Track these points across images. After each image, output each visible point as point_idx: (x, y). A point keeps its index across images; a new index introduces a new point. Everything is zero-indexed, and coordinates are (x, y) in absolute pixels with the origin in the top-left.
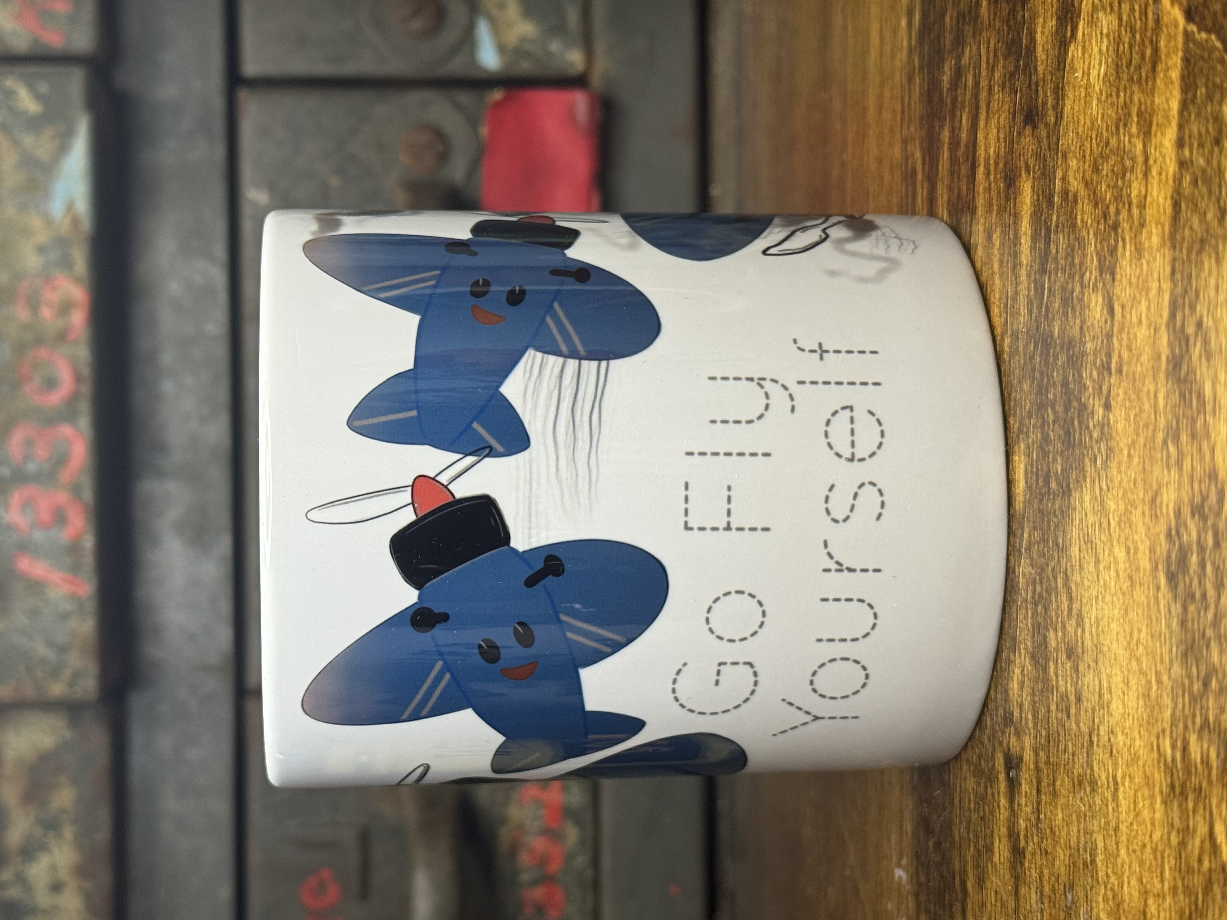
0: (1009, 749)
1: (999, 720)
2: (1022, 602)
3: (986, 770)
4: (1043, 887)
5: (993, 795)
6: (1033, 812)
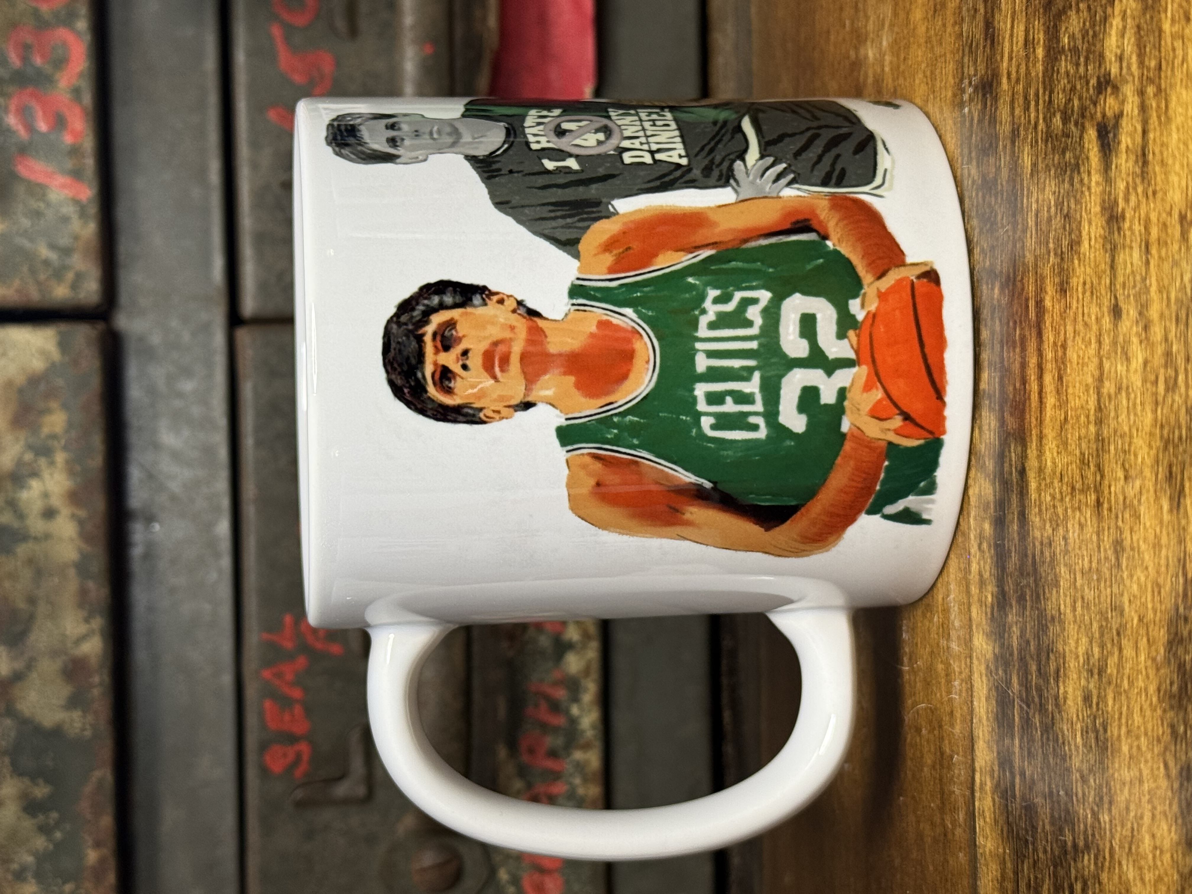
0: (1104, 115)
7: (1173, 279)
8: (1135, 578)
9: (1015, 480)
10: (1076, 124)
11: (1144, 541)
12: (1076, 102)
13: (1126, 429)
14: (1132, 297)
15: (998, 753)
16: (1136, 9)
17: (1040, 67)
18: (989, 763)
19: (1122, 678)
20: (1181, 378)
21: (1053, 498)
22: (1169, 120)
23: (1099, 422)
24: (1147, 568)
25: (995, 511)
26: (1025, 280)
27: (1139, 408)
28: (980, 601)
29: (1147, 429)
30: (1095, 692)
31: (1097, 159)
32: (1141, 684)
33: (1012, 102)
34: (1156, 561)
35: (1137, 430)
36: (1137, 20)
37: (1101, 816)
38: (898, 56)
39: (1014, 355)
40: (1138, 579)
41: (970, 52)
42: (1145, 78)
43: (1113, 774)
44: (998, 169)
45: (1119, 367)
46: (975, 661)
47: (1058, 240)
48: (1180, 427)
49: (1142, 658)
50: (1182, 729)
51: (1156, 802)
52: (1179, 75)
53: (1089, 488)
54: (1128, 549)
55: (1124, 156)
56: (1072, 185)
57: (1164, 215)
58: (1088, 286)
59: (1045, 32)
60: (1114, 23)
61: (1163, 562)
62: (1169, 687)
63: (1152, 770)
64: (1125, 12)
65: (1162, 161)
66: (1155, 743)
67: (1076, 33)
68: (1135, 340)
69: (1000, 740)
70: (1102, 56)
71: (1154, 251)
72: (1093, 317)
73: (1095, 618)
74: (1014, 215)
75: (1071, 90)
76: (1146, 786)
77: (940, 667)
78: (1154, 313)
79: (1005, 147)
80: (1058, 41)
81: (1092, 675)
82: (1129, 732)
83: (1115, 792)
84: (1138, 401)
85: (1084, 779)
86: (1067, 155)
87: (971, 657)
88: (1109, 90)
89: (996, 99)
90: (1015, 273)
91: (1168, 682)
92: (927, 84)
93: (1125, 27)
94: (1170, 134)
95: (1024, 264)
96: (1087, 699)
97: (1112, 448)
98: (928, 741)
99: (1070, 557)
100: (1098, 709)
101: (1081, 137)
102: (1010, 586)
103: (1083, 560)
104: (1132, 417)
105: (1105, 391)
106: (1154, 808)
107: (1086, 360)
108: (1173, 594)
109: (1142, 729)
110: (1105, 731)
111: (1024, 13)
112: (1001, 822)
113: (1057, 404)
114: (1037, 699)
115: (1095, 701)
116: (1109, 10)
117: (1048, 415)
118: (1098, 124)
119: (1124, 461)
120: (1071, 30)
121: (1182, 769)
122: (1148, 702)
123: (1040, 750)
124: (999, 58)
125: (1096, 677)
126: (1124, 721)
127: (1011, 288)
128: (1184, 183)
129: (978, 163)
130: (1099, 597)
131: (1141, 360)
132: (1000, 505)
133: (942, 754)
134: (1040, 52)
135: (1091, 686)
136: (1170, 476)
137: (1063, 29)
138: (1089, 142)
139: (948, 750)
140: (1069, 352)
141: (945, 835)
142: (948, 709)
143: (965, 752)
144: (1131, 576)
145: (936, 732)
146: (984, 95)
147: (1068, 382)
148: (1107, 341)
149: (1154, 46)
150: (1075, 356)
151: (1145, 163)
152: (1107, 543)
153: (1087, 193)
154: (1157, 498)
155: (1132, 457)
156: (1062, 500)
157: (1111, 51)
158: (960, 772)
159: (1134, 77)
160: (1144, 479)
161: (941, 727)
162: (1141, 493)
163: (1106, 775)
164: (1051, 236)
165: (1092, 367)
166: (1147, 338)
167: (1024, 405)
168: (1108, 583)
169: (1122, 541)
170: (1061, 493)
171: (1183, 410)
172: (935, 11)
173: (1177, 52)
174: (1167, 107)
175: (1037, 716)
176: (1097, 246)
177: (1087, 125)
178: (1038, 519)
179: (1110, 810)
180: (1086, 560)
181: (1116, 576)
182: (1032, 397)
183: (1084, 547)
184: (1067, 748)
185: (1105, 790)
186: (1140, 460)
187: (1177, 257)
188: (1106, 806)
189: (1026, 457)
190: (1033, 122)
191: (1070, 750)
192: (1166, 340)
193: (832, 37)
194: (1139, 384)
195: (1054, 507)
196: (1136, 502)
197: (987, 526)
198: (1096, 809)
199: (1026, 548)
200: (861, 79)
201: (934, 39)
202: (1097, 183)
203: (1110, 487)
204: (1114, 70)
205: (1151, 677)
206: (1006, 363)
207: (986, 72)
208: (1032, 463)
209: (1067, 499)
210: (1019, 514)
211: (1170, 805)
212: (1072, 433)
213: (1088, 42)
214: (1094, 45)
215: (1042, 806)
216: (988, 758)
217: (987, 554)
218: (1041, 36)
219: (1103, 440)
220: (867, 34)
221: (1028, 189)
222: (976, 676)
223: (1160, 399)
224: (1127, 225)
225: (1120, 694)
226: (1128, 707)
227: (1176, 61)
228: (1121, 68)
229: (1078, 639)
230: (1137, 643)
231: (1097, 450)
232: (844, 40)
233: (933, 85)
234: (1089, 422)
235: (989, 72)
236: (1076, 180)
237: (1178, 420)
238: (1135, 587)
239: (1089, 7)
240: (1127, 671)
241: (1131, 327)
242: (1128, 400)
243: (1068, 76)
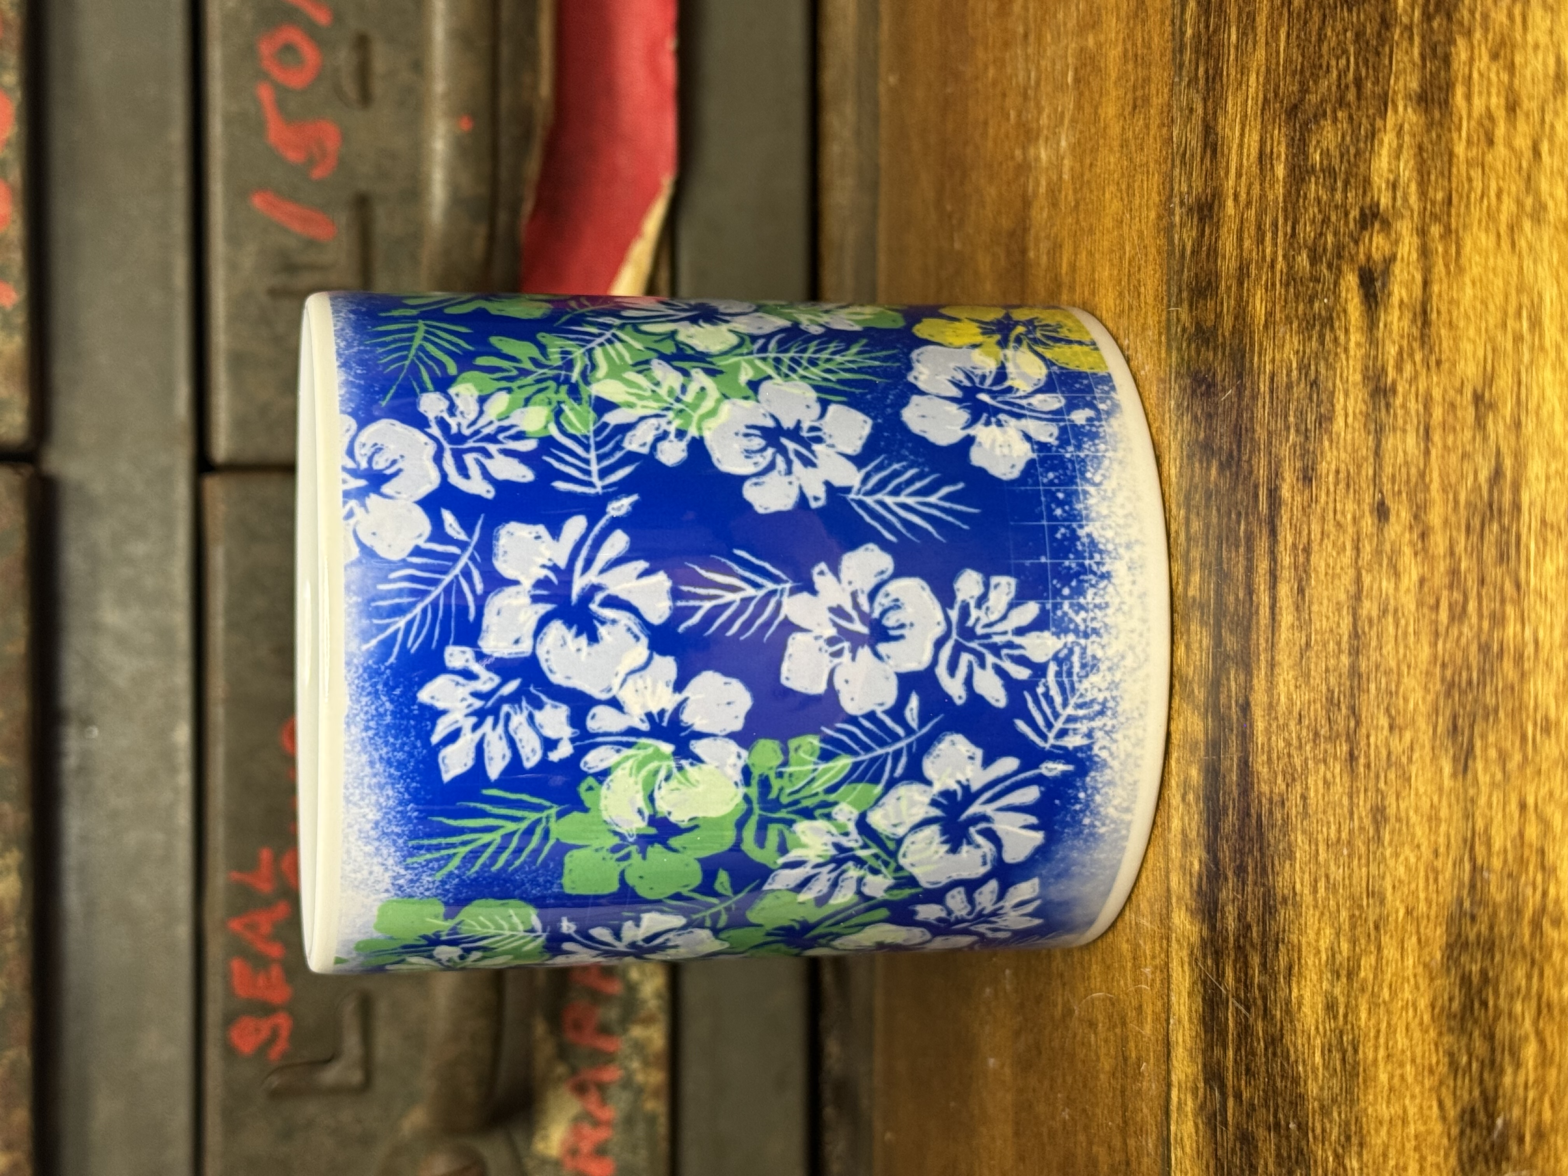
0: (1369, 257)
1: (1352, 225)
2: (1402, 33)
3: (1323, 313)
4: (1431, 415)
5: (1336, 340)
6: (1414, 321)
7: (1462, 477)
8: (1402, 858)
9: (1235, 717)
10: (1330, 266)
11: (1416, 812)
12: (1330, 238)
13: (1393, 664)
14: (1404, 495)
15: (1205, 1065)
16: (1417, 124)
17: (1280, 190)
18: (1191, 1078)
19: (1381, 987)
20: (1472, 606)
21: (1289, 744)
22: (1461, 270)
23: (1355, 652)
24: (1418, 846)
25: (1207, 754)
26: (1254, 461)
27: (1411, 639)
28: (1183, 867)
29: (1424, 667)
30: (1342, 1000)
31: (1357, 314)
32: (1407, 995)
33: (1240, 231)
34: (1433, 838)
35: (1409, 667)
36: (1418, 138)
37: (1347, 1162)
38: (1081, 162)
39: (1237, 556)
40: (1406, 859)
41: (1183, 162)
42: (1428, 213)
43: (1366, 1109)
44: (1219, 316)
45: (1384, 584)
46: (1174, 945)
47: (1301, 415)
48: (1469, 668)
49: (1410, 962)
50: (1464, 1059)
51: (1426, 1151)
52: (1476, 213)
53: (1338, 736)
54: (1393, 820)
55: (1396, 313)
56: (1322, 343)
57: (1452, 393)
58: (1342, 475)
59: (1287, 146)
60: (1386, 140)
61: (1442, 840)
62: (1447, 1003)
63: (1421, 1108)
64: (1401, 127)
65: (1450, 322)
66: (1426, 1073)
67: (1332, 147)
68: (1407, 551)
69: (1208, 1049)
70: (1367, 181)
71: (1437, 437)
72: (1349, 517)
73: (1344, 904)
74: (1240, 376)
75: (1323, 221)
76: (1412, 1130)
77: (1125, 947)
78: (1435, 517)
79: (1229, 288)
80: (1306, 159)
81: (1338, 977)
82: (1388, 1056)
83: (1369, 1132)
84: (1411, 630)
85: (1325, 1111)
86: (1316, 305)
87: (1168, 940)
88: (1377, 226)
89: (1218, 226)
90: (1239, 451)
91: (1446, 997)
92: (1122, 199)
93: (1400, 147)
94: (1461, 289)
95: (1252, 439)
96: (1331, 1007)
97: (1373, 687)
98: (1106, 1041)
99: (1311, 823)
100: (1346, 1023)
101: (1336, 284)
102: (1226, 853)
103: (1329, 828)
104: (1401, 651)
105: (1364, 612)
106: (1422, 1159)
107: (1338, 570)
108: (1456, 883)
109: (1409, 1053)
110: (1356, 1051)
111: (1259, 120)
112: (1207, 1153)
113: (1296, 623)
114: (1259, 1002)
115: (1341, 1011)
116: (1379, 123)
117: (1283, 636)
118: (1361, 269)
119: (1389, 705)
120: (1324, 144)
121: (1463, 1112)
122: (1417, 1020)
123: (1263, 1068)
124: (1222, 174)
125: (1344, 980)
126: (1382, 1040)
127: (1234, 469)
128: (1480, 353)
129: (1191, 306)
130: (1350, 877)
131: (1415, 577)
132: (1214, 747)
133: (1125, 1059)
134: (1280, 171)
135: (1337, 991)
136: (1455, 729)
137: (1314, 143)
138: (1347, 290)
139: (1133, 1055)
140: (1312, 558)
141: (1128, 1164)
142: (1135, 1003)
143: (1158, 1060)
144: (1397, 855)
145: (1118, 1031)
146: (1201, 220)
147: (1311, 597)
148: (1368, 548)
149: (1442, 174)
150: (1323, 564)
151: (1426, 323)
152: (1363, 808)
153: (1343, 356)
154: (1435, 758)
155: (1401, 701)
156: (1300, 747)
157: (1380, 176)
158: (1151, 1087)
159: (1412, 211)
160: (1416, 731)
161: (1124, 1024)
162: (1412, 749)
163: (1355, 1109)
164: (1292, 407)
165: (1347, 579)
166: (1425, 550)
167: (1250, 620)
168: (1363, 861)
169: (1384, 808)
170: (1299, 738)
171: (1474, 648)
172: (1135, 107)
173: (1475, 184)
174: (1458, 253)
175: (1260, 1024)
176: (1357, 425)
177: (1345, 268)
178: (1265, 770)
179: (1360, 1155)
180: (1333, 828)
181: (1375, 853)
182: (1261, 612)
183: (1330, 812)
184: (1301, 1068)
185: (1353, 1128)
186: (1411, 706)
187: (1469, 448)
188: (1355, 1149)
189: (1251, 688)
190: (1268, 259)
191: (1305, 1071)
192: (1452, 553)
193: (991, 131)
194: (1413, 607)
195: (1289, 755)
196: (1404, 760)
197: (1194, 772)
198: (1340, 1151)
199: (1249, 806)
200: (1030, 189)
201: (1132, 142)
202: (1358, 345)
203: (1368, 737)
204: (1385, 201)
205: (1422, 988)
206: (1225, 566)
207: (1204, 191)
208: (1259, 698)
209: (1308, 748)
210: (1239, 759)
211: (1447, 1156)
212: (1316, 664)
213: (1349, 162)
214: (1358, 167)
215: (1265, 1141)
216: (1189, 1071)
217: (1194, 808)
218: (1283, 149)
219: (1360, 676)
220: (1039, 130)
221: (1261, 345)
222: (1175, 964)
223: (1442, 629)
224: (1399, 401)
225: (1378, 1005)
226: (1389, 1024)
227: (1473, 196)
228: (1394, 199)
229: (1319, 929)
230: (1403, 942)
231: (1352, 688)
232: (1007, 136)
233: (1130, 202)
234: (1340, 651)
235: (1209, 191)
236: (1327, 338)
237: (1466, 658)
238: (1402, 870)
239: (1351, 118)
240: (1388, 976)
241: (1403, 534)
242: (1397, 625)
243: (1319, 203)
